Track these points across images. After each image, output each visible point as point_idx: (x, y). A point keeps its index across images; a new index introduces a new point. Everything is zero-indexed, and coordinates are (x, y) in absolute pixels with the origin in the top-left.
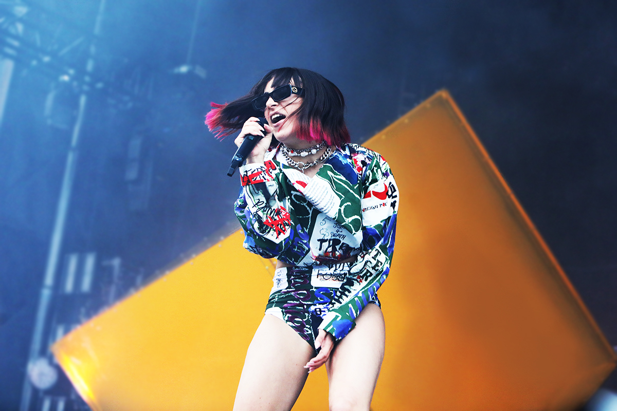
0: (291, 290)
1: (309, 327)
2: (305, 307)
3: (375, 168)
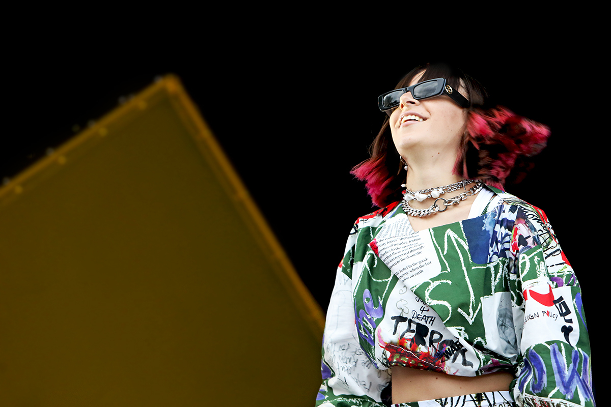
3: (536, 258)
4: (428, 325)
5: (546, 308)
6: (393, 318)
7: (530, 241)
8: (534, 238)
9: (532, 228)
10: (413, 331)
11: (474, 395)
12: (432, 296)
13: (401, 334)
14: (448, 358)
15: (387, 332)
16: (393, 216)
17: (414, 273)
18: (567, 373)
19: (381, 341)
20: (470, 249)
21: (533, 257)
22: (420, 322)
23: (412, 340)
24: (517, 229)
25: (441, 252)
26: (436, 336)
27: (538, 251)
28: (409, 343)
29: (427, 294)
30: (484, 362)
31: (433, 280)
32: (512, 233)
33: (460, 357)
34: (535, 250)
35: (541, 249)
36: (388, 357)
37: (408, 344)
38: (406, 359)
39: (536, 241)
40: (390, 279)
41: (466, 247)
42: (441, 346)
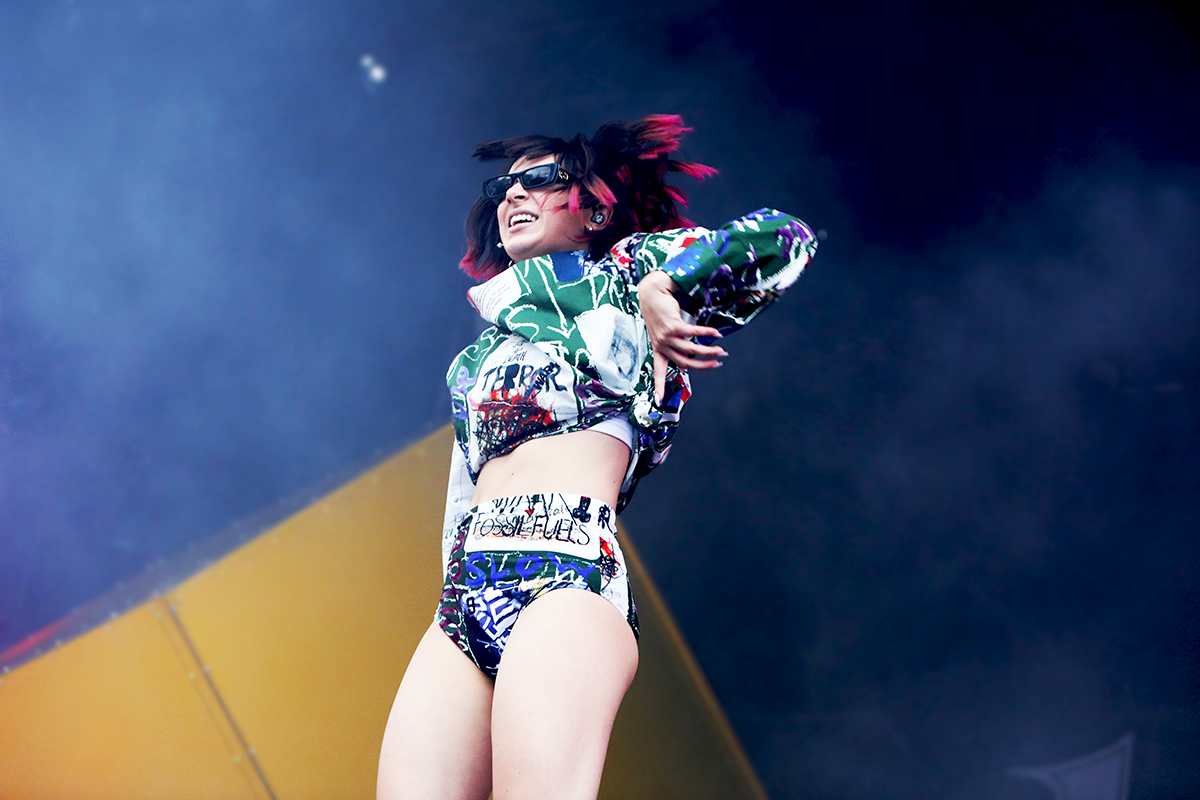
1: (464, 638)
4: (519, 362)
6: (486, 375)
10: (502, 379)
13: (491, 386)
14: (540, 388)
19: (473, 404)
20: (554, 269)
22: (510, 363)
23: (502, 389)
25: (520, 273)
26: (528, 370)
28: (500, 393)
29: (508, 320)
30: (581, 381)
31: (514, 305)
36: (483, 418)
37: (499, 396)
38: (500, 412)
41: (551, 267)
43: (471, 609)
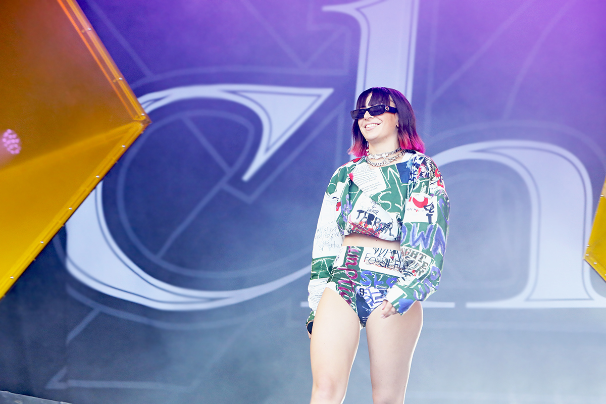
0: (344, 268)
1: (354, 303)
2: (353, 286)
3: (424, 183)
4: (375, 215)
5: (417, 208)
6: (358, 211)
7: (424, 174)
8: (427, 173)
9: (427, 169)
10: (366, 218)
11: (392, 251)
12: (382, 199)
13: (360, 219)
15: (354, 218)
16: (360, 163)
17: (372, 189)
18: (416, 237)
21: (422, 182)
22: (371, 213)
23: (365, 222)
24: (420, 169)
25: (386, 179)
26: (378, 220)
27: (426, 180)
28: (364, 223)
29: (379, 198)
31: (382, 192)
32: (418, 170)
33: (388, 231)
34: (425, 179)
35: (429, 180)
37: (363, 225)
38: (361, 230)
39: (427, 175)
40: (358, 192)
41: (399, 176)
42: (380, 226)
43: (362, 293)
